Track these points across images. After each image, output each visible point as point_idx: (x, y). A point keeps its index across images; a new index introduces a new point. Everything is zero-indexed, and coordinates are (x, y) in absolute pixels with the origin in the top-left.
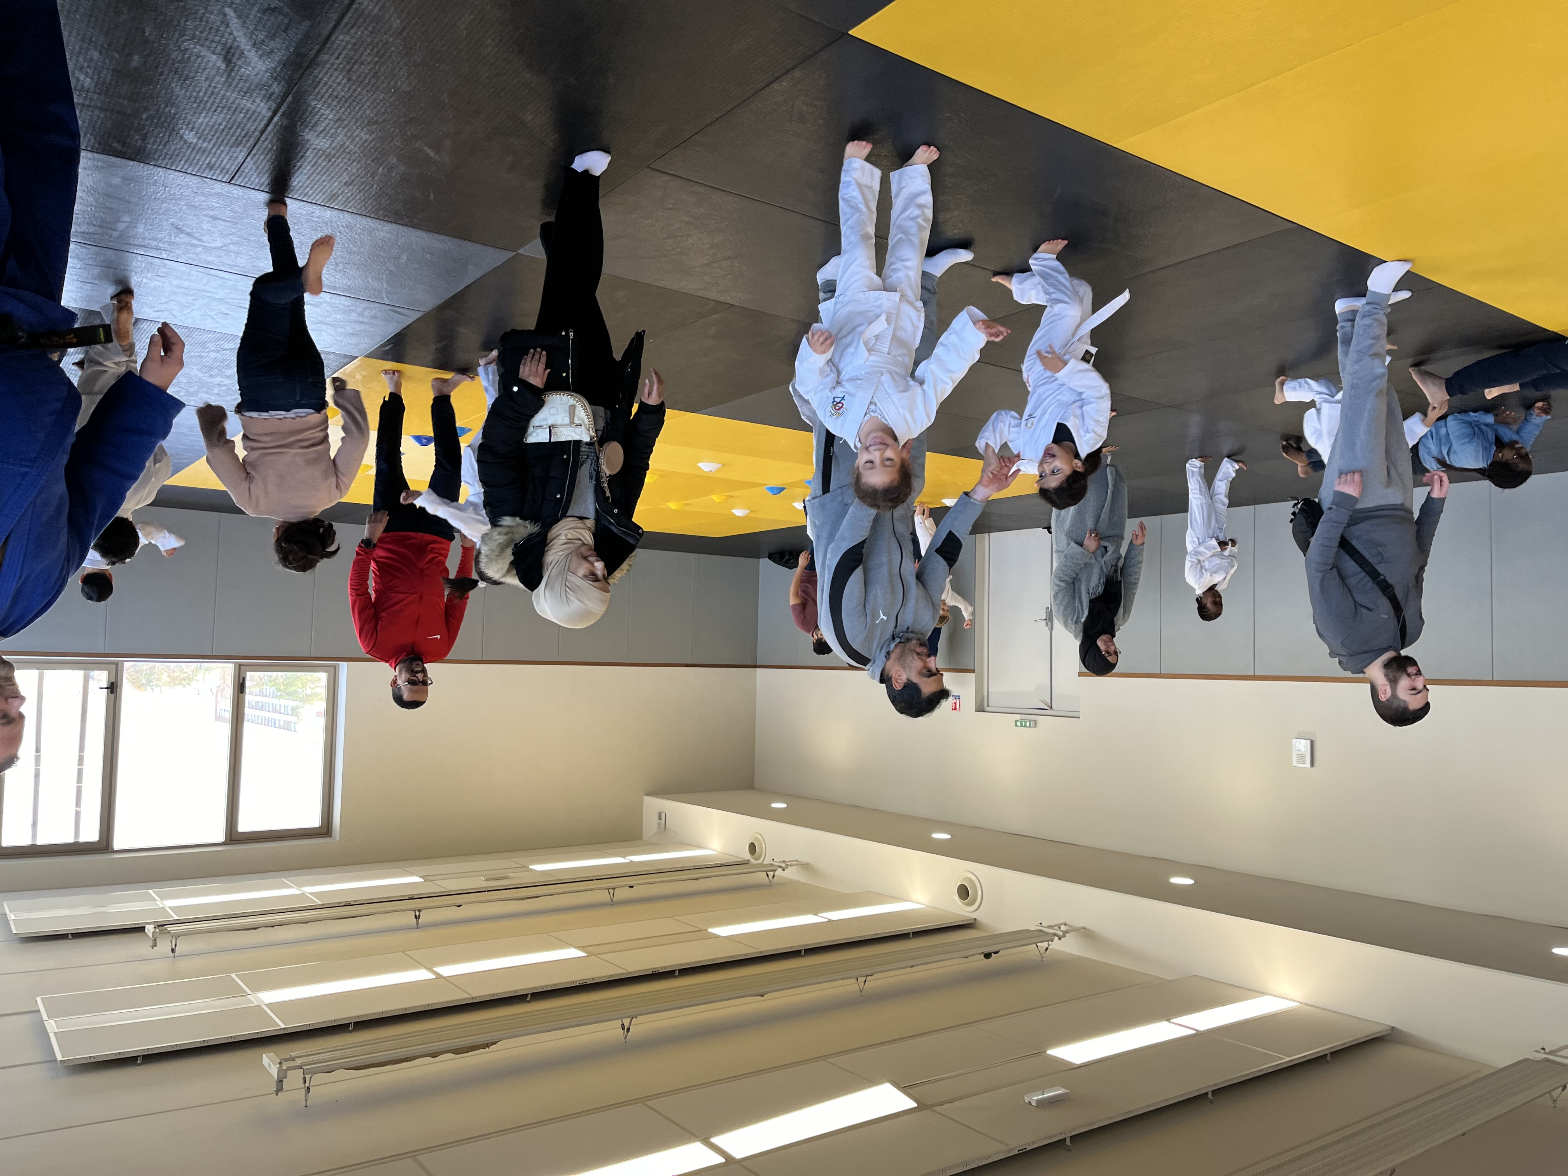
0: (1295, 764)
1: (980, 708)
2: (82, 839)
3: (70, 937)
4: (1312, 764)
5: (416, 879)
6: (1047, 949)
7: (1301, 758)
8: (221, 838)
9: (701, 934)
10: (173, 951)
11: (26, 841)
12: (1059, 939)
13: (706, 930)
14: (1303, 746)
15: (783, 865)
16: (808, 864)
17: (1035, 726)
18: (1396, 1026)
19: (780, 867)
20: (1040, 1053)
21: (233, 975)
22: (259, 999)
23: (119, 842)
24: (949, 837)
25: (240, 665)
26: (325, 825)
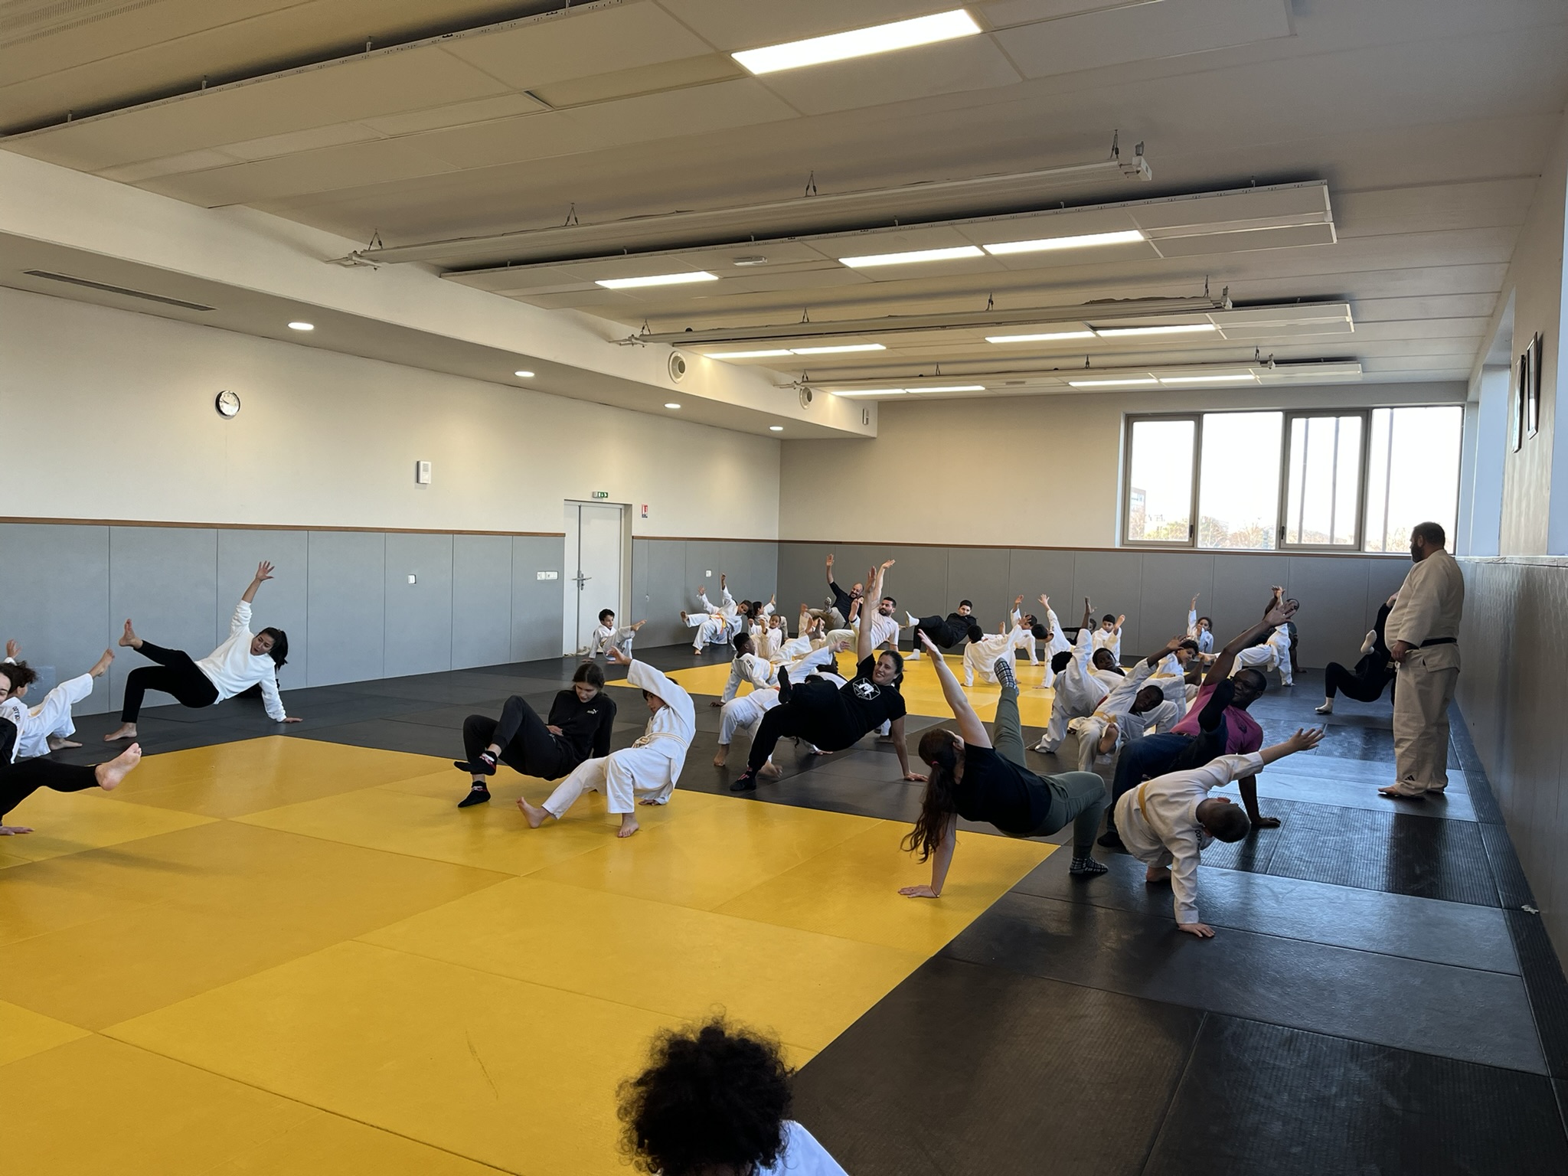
0: (430, 463)
1: (628, 507)
2: (1303, 420)
3: (1322, 360)
4: (418, 463)
5: (1073, 384)
6: (643, 328)
7: (426, 470)
8: (1206, 416)
9: (890, 348)
10: (1258, 351)
11: (1344, 419)
12: (633, 335)
13: (887, 348)
14: (425, 477)
15: (796, 386)
16: (774, 386)
17: (593, 493)
18: (437, 277)
19: (797, 384)
20: (723, 279)
21: (1226, 338)
22: (1215, 326)
23: (1280, 414)
24: (667, 405)
25: (1193, 546)
26: (1130, 422)
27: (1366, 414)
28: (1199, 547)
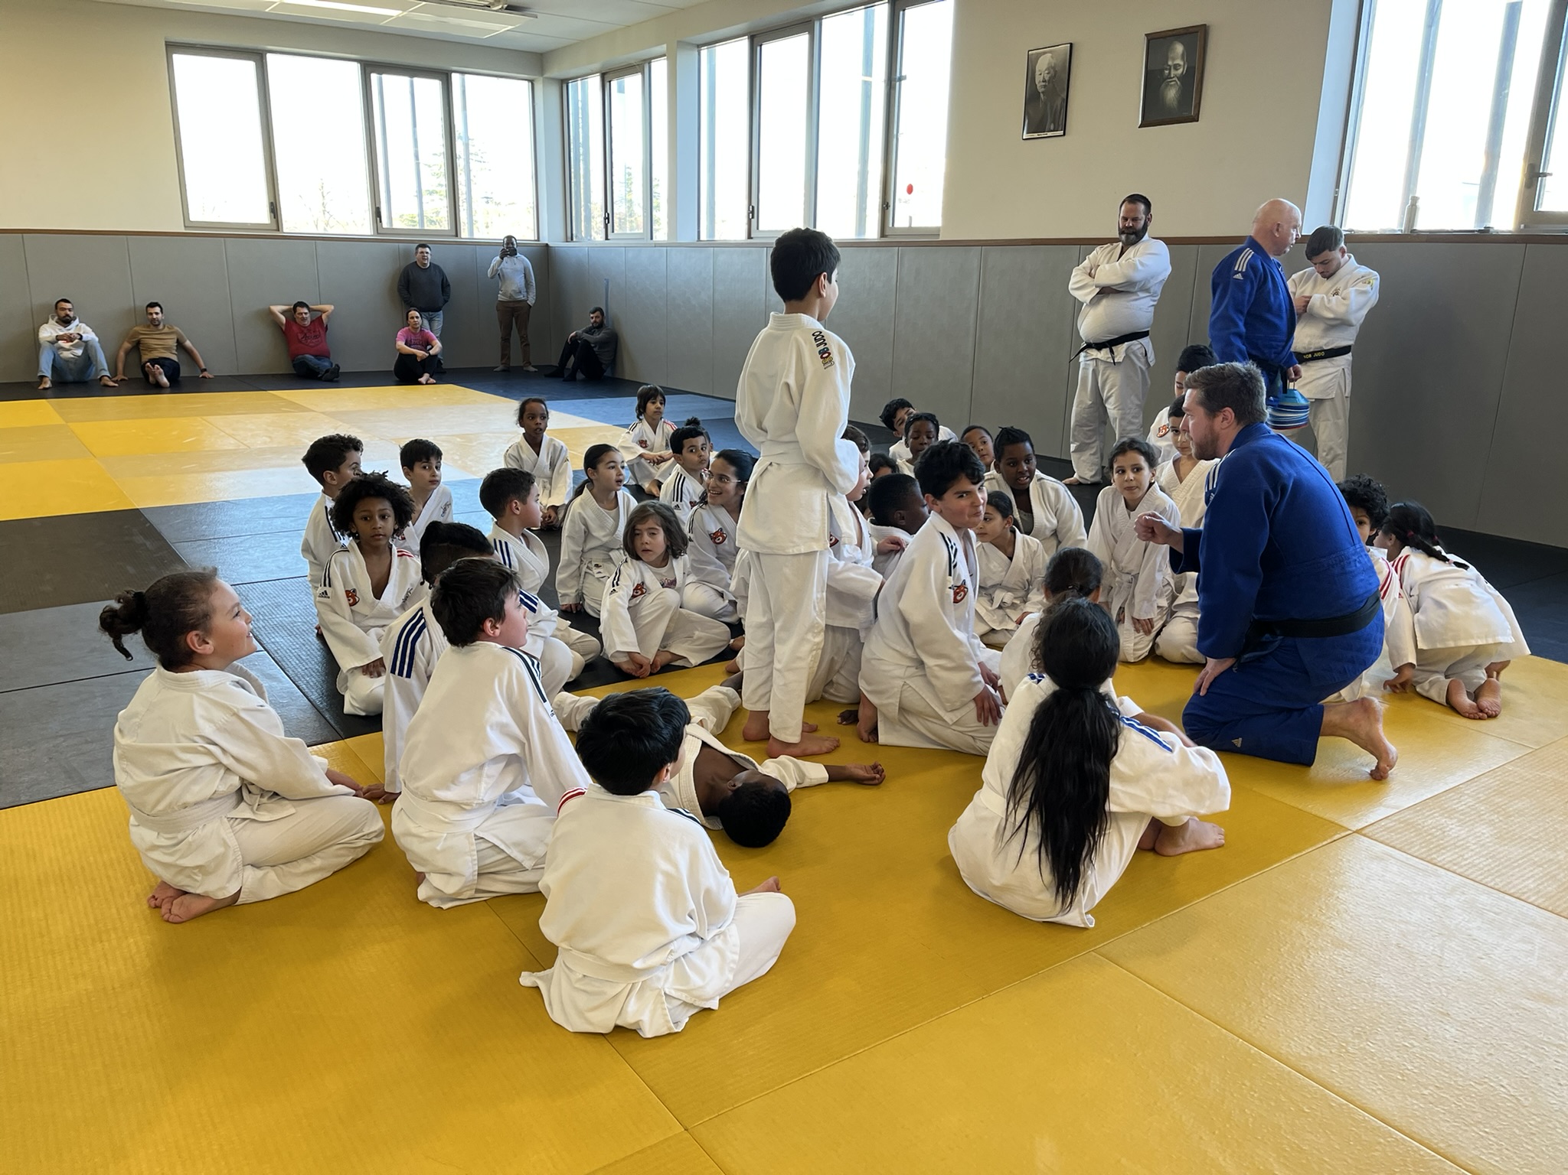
8: (269, 56)
11: (419, 82)
25: (278, 229)
27: (445, 77)
28: (284, 231)
